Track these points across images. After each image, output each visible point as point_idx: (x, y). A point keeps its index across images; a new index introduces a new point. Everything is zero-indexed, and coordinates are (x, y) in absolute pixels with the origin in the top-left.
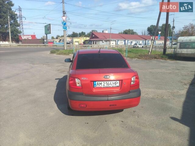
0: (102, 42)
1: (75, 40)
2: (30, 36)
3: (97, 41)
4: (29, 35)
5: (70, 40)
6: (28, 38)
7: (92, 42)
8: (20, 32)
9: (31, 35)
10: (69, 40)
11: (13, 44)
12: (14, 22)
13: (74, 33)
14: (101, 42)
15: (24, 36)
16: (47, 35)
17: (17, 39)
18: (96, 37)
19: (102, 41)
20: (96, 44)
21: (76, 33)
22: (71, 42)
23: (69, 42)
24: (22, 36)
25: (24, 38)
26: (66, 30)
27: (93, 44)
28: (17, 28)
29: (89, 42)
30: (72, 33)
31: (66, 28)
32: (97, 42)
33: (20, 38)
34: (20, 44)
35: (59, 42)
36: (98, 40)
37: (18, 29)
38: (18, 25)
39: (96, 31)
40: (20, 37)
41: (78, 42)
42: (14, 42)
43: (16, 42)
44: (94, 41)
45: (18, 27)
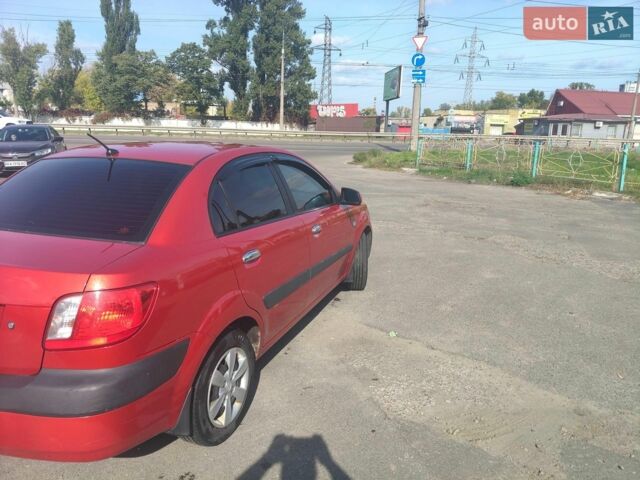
0: (592, 125)
1: (492, 118)
2: (342, 107)
3: (570, 122)
4: (339, 105)
5: (473, 119)
6: (335, 114)
7: (551, 127)
8: (314, 96)
9: (345, 105)
10: (466, 118)
11: (294, 130)
12: (301, 64)
13: (500, 94)
14: (587, 128)
15: (324, 108)
16: (388, 101)
17: (302, 116)
18: (571, 108)
19: (595, 122)
20: (564, 132)
21: (510, 96)
22: (477, 128)
23: (468, 126)
24: (319, 107)
25: (324, 112)
26: (424, 82)
27: (555, 132)
28: (306, 83)
29: (539, 127)
30: (494, 96)
31: (424, 74)
32: (569, 127)
33: (312, 116)
34: (311, 130)
35: (435, 125)
36: (577, 120)
37: (310, 85)
38: (310, 75)
39: (588, 85)
40: (312, 112)
41: (503, 126)
42: (294, 125)
43: (301, 124)
44: (556, 123)
45: (311, 81)
